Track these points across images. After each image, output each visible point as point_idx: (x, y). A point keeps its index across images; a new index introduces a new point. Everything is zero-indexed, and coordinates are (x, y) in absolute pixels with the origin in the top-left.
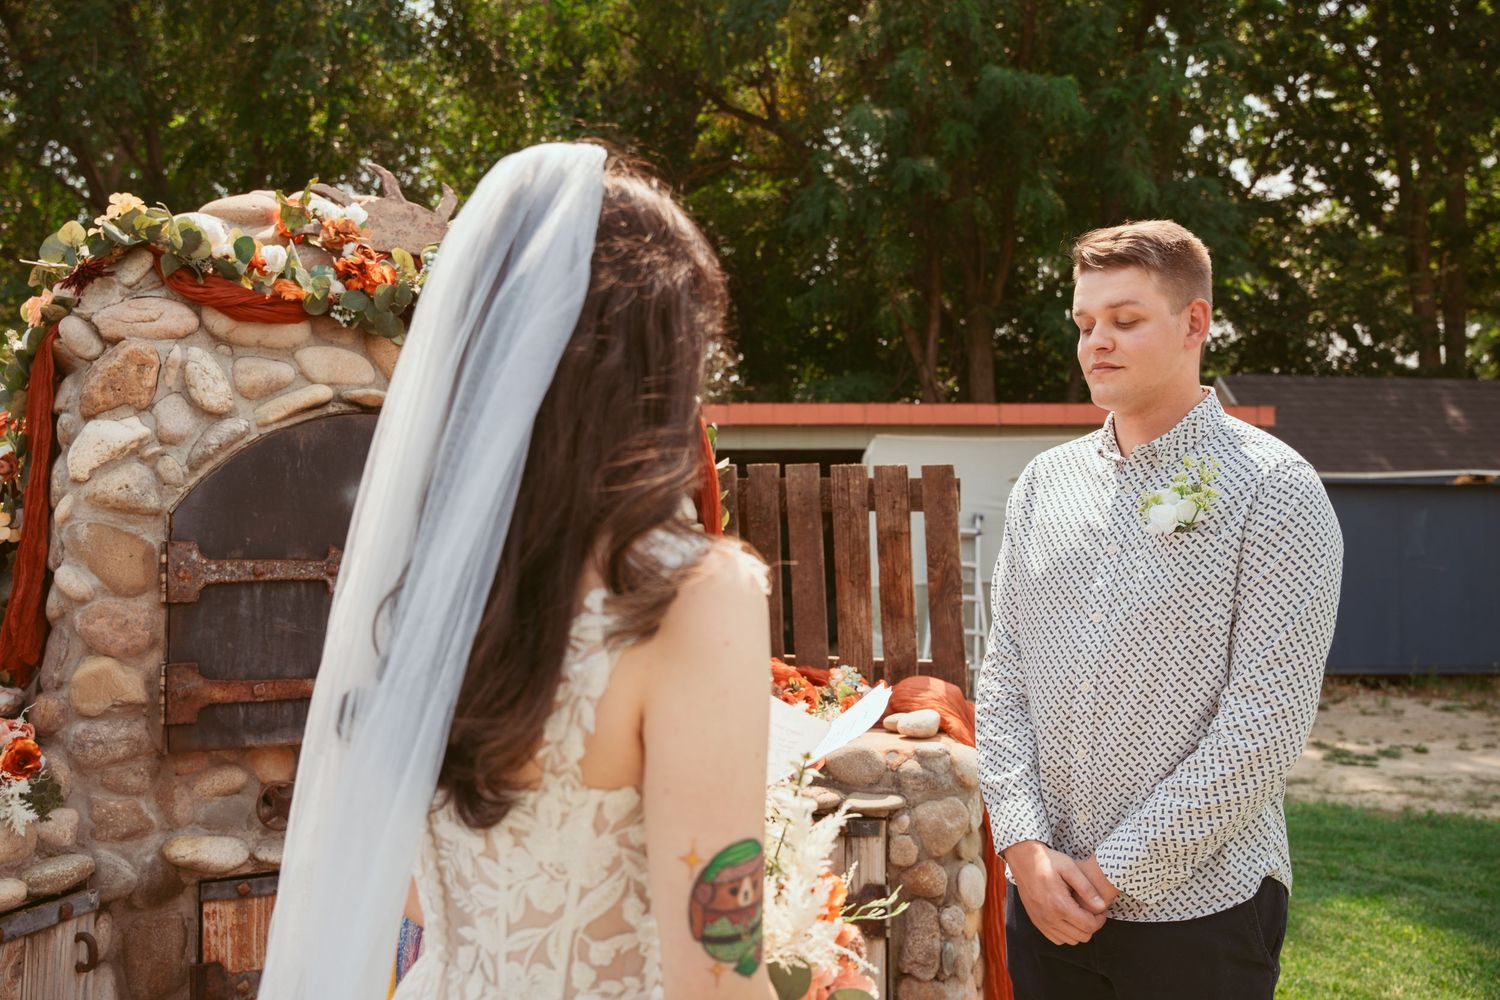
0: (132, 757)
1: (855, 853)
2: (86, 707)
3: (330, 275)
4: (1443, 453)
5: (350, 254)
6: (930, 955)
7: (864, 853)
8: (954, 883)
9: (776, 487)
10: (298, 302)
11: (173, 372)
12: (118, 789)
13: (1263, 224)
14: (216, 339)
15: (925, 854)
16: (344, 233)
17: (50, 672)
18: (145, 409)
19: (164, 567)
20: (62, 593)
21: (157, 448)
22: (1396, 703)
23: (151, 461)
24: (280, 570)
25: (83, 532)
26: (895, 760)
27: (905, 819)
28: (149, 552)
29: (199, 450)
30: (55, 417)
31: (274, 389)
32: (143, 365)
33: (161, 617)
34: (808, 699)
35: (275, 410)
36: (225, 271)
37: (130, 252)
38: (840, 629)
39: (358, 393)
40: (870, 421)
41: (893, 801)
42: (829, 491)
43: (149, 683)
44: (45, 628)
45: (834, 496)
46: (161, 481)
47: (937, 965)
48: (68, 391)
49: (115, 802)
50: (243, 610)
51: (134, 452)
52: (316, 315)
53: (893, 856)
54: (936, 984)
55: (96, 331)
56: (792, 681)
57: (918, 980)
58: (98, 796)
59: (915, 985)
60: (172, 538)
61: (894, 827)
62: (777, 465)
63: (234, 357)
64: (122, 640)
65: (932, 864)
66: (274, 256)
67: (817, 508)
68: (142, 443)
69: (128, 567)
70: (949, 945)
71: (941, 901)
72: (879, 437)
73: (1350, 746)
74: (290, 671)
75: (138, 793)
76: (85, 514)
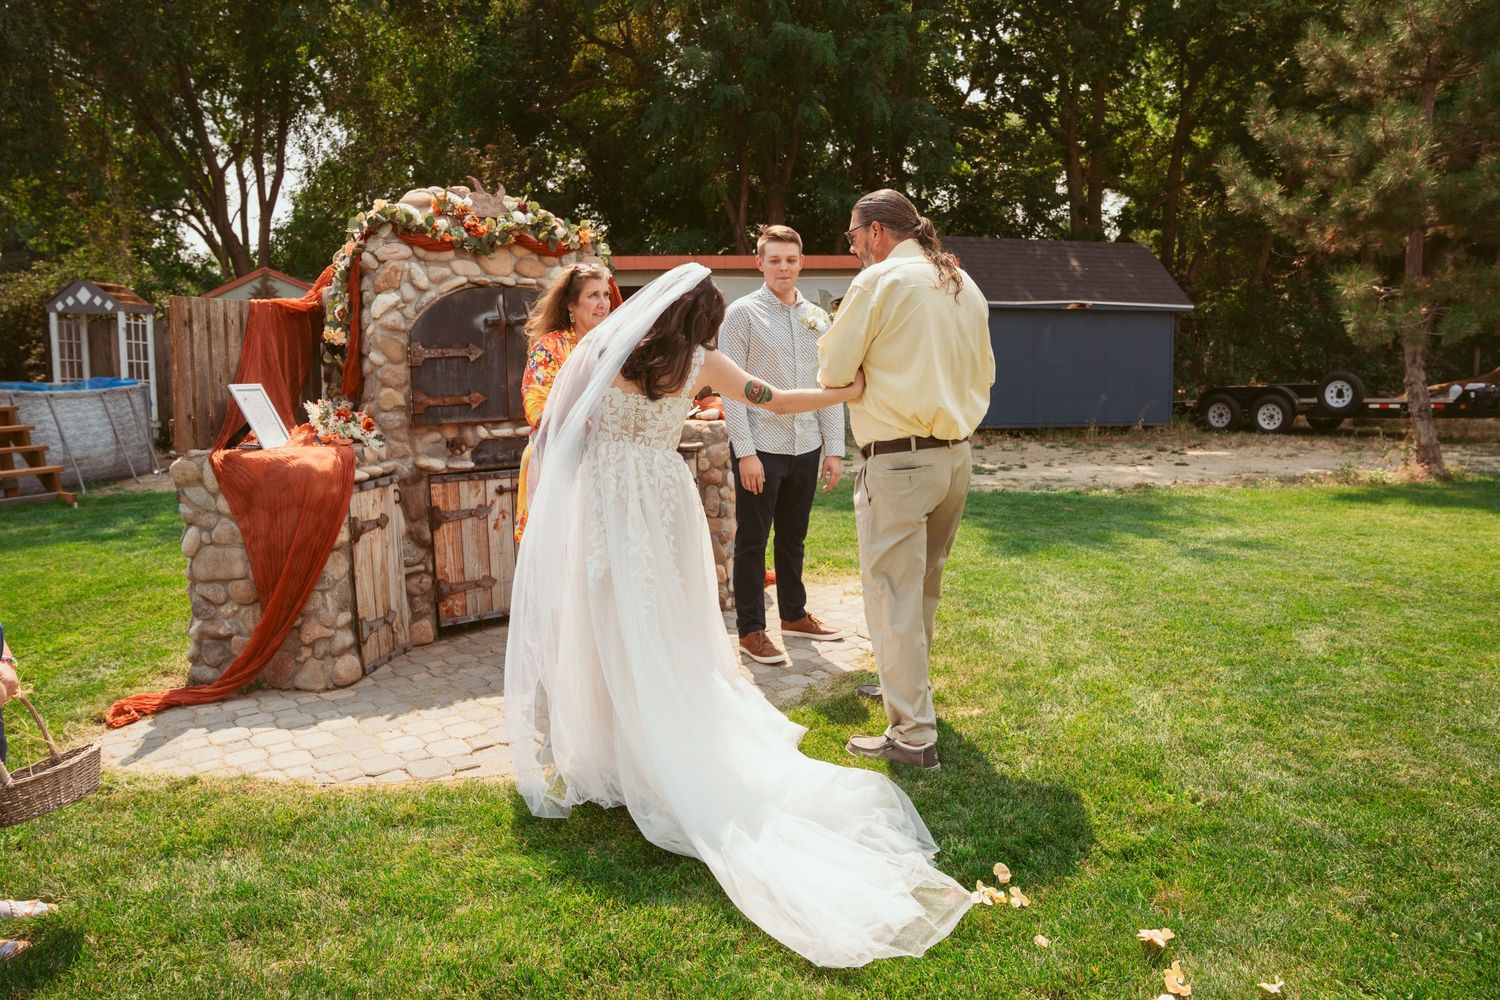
0: (401, 427)
2: (386, 407)
3: (462, 230)
4: (1064, 289)
5: (468, 220)
6: (715, 507)
8: (725, 478)
10: (451, 242)
11: (406, 274)
12: (397, 439)
13: (966, 131)
14: (419, 259)
15: (713, 466)
16: (465, 211)
17: (367, 393)
18: (397, 289)
19: (409, 352)
20: (372, 363)
21: (403, 305)
22: (1025, 445)
23: (401, 310)
24: (451, 353)
25: (379, 339)
26: (699, 428)
27: (704, 451)
28: (403, 346)
29: (419, 305)
30: (361, 294)
31: (444, 279)
32: (397, 271)
33: (408, 372)
35: (446, 287)
36: (421, 230)
37: (383, 224)
39: (477, 279)
41: (699, 444)
43: (406, 398)
44: (363, 379)
46: (406, 318)
47: (718, 511)
48: (366, 283)
49: (397, 444)
50: (438, 369)
51: (394, 307)
52: (457, 247)
54: (717, 519)
55: (376, 257)
58: (391, 442)
60: (411, 341)
61: (700, 454)
63: (427, 266)
64: (396, 381)
65: (715, 470)
66: (442, 223)
68: (398, 303)
69: (397, 354)
70: (722, 503)
71: (719, 486)
73: (987, 466)
74: (457, 393)
75: (404, 441)
76: (379, 332)
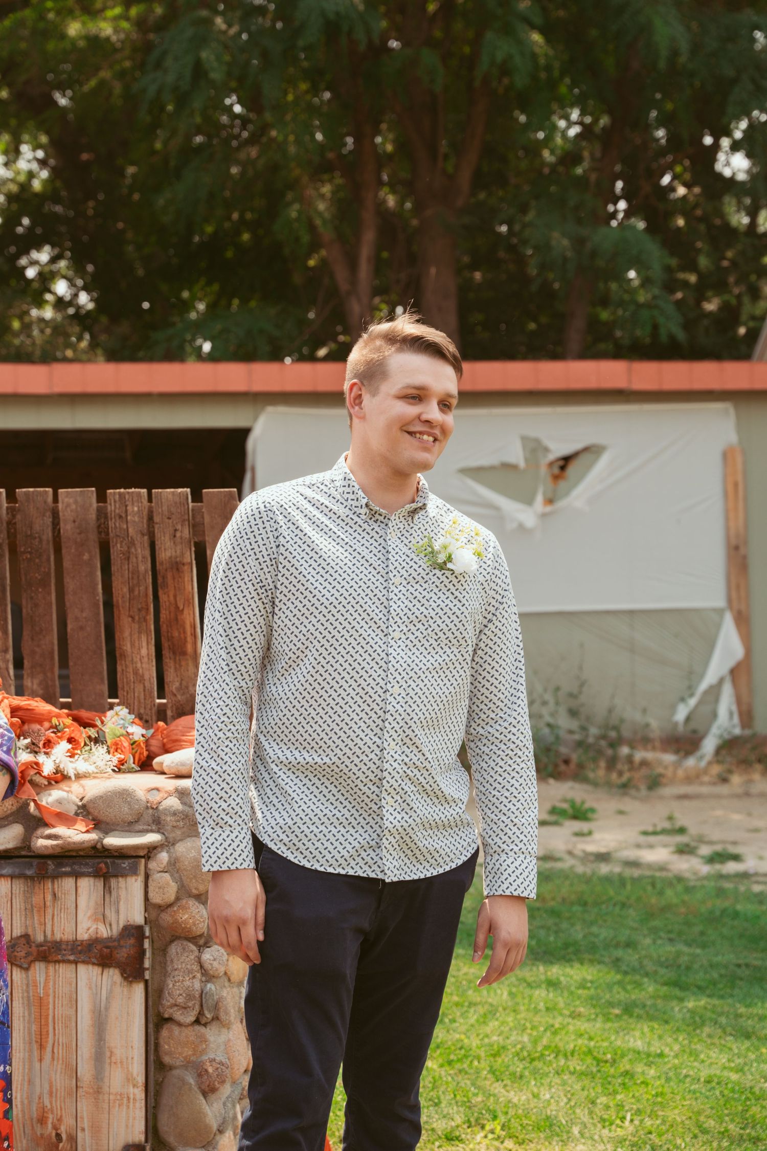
1: (114, 893)
6: (190, 997)
7: (123, 893)
9: (48, 514)
15: (184, 892)
26: (155, 798)
27: (164, 856)
34: (70, 740)
38: (119, 669)
40: (257, 387)
41: (153, 838)
42: (106, 517)
45: (111, 524)
47: (197, 1007)
53: (151, 895)
54: (197, 1028)
56: (55, 721)
57: (180, 1024)
59: (176, 1030)
61: (152, 865)
62: (50, 490)
65: (192, 903)
67: (93, 537)
70: (209, 986)
71: (202, 942)
72: (270, 409)
